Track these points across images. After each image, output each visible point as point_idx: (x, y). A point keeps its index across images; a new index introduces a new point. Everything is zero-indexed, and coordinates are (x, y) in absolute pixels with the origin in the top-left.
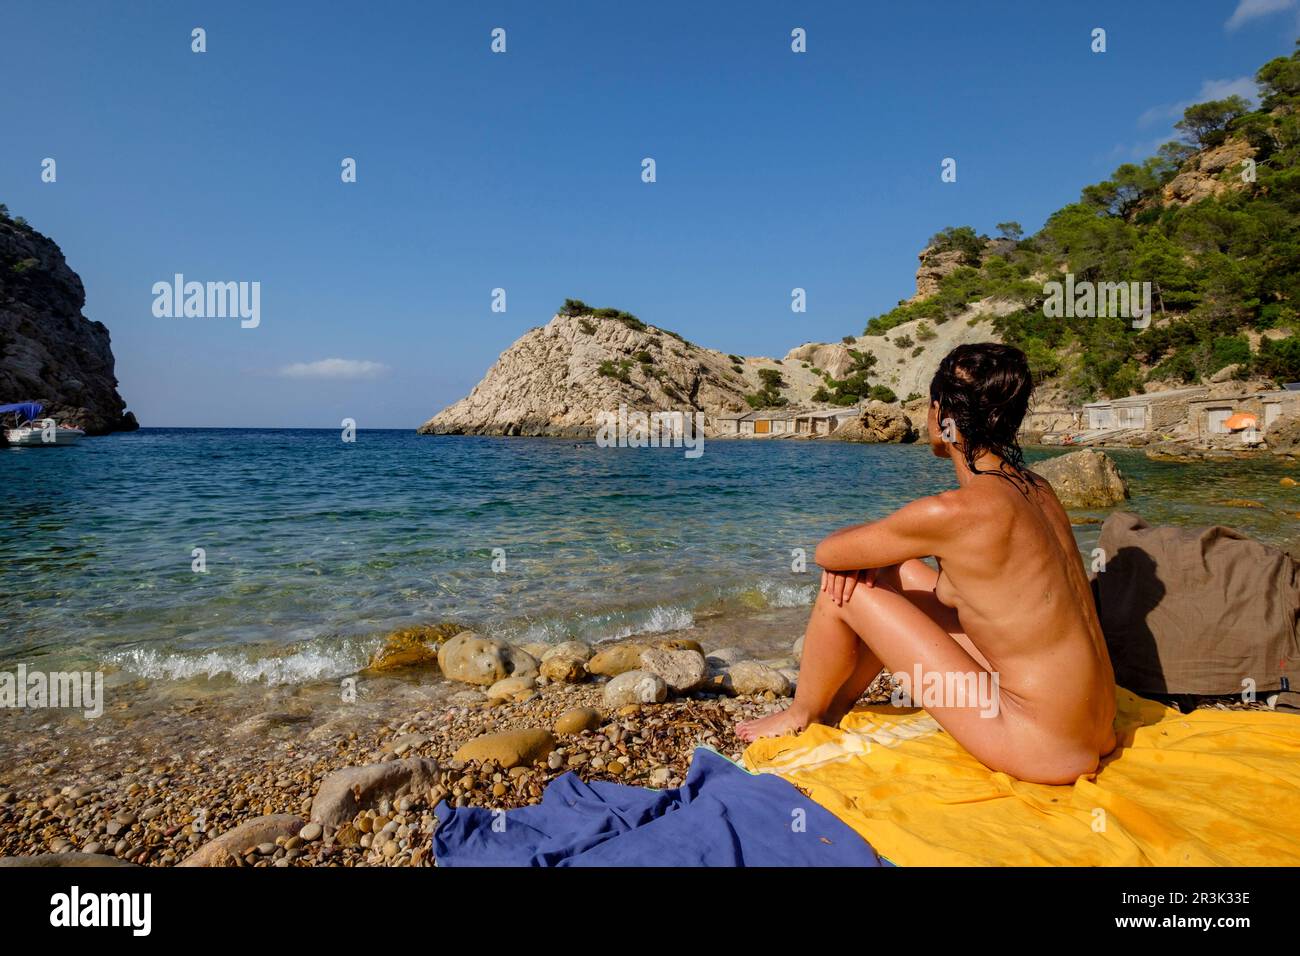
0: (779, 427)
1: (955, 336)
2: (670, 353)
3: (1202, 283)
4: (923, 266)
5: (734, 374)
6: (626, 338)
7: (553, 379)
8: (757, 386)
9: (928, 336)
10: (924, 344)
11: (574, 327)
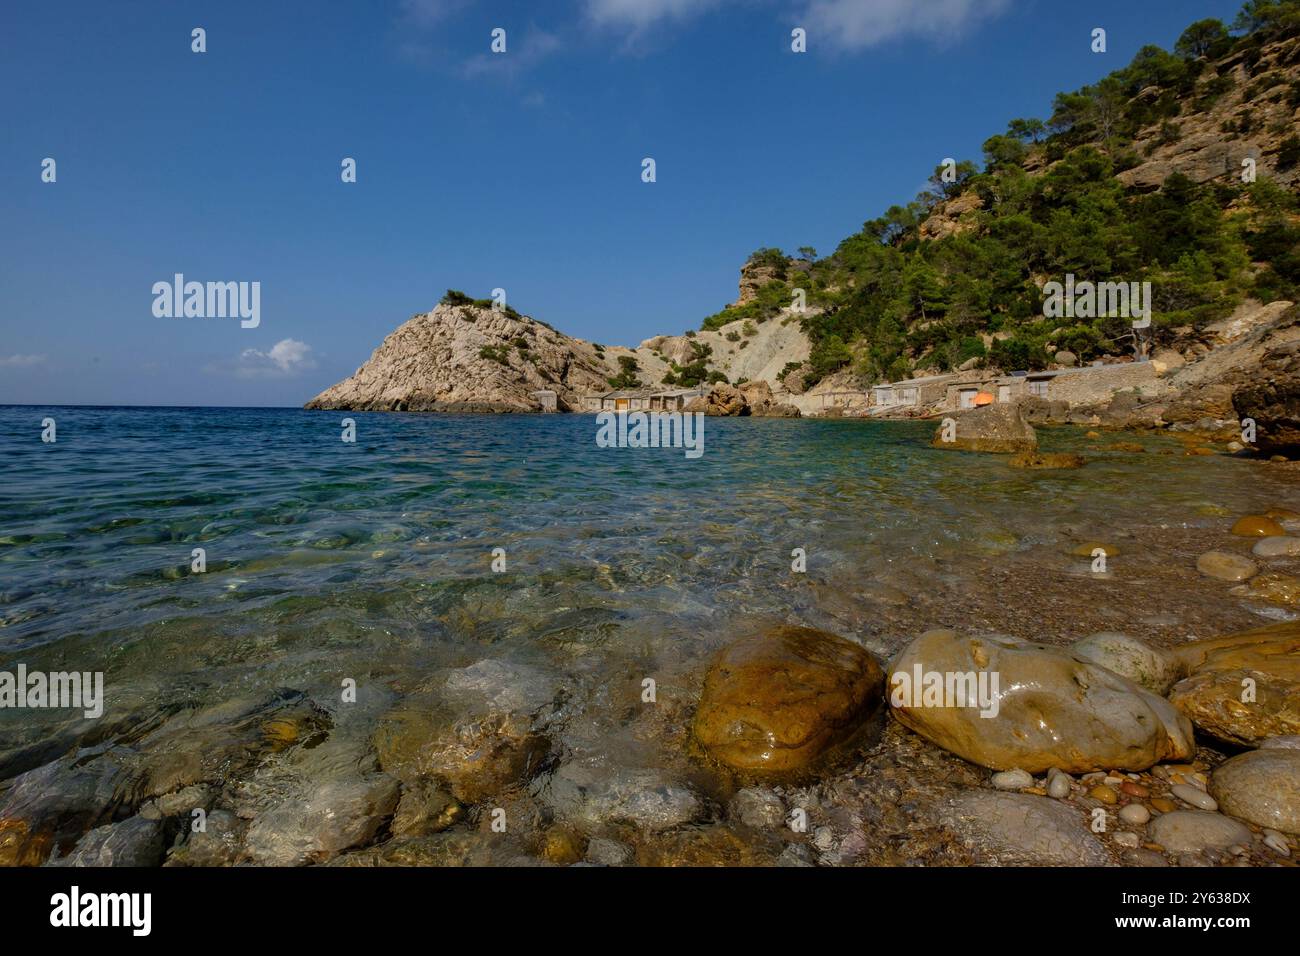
0: (636, 404)
1: (772, 333)
2: (544, 340)
3: (953, 297)
4: (744, 277)
5: (597, 359)
6: (504, 326)
7: (438, 360)
8: (617, 370)
9: (751, 333)
10: (748, 339)
11: (456, 315)
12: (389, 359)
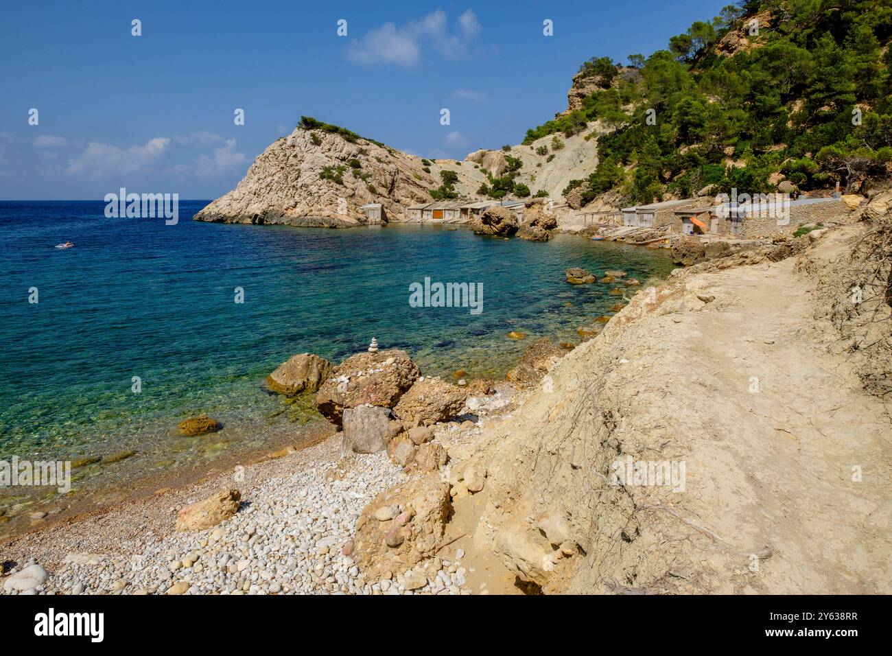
0: (450, 214)
1: (576, 147)
2: (375, 160)
4: (574, 87)
5: (424, 174)
6: (343, 148)
7: (289, 180)
8: (439, 183)
9: (558, 147)
10: (555, 153)
11: (307, 139)
12: (256, 178)
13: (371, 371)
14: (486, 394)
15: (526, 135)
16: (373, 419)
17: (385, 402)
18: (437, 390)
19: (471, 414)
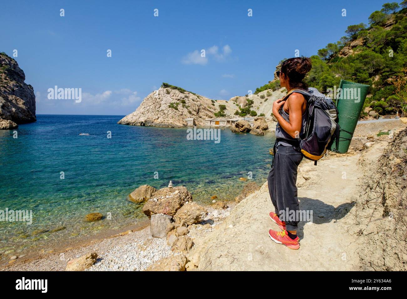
0: (222, 123)
1: (278, 95)
2: (192, 100)
5: (212, 106)
6: (179, 95)
7: (156, 108)
8: (218, 110)
9: (269, 95)
10: (269, 98)
11: (164, 92)
12: (143, 107)
13: (167, 197)
14: (223, 208)
15: (256, 90)
16: (163, 221)
17: (173, 211)
18: (193, 208)
19: (211, 220)
